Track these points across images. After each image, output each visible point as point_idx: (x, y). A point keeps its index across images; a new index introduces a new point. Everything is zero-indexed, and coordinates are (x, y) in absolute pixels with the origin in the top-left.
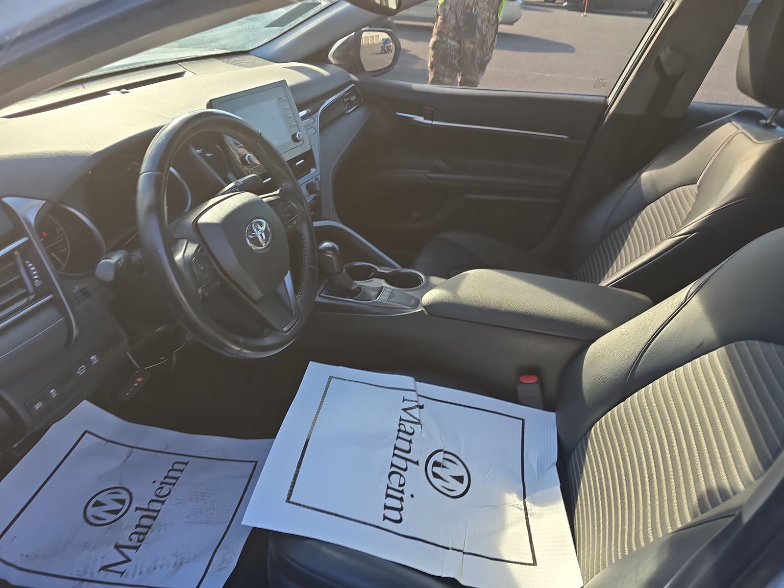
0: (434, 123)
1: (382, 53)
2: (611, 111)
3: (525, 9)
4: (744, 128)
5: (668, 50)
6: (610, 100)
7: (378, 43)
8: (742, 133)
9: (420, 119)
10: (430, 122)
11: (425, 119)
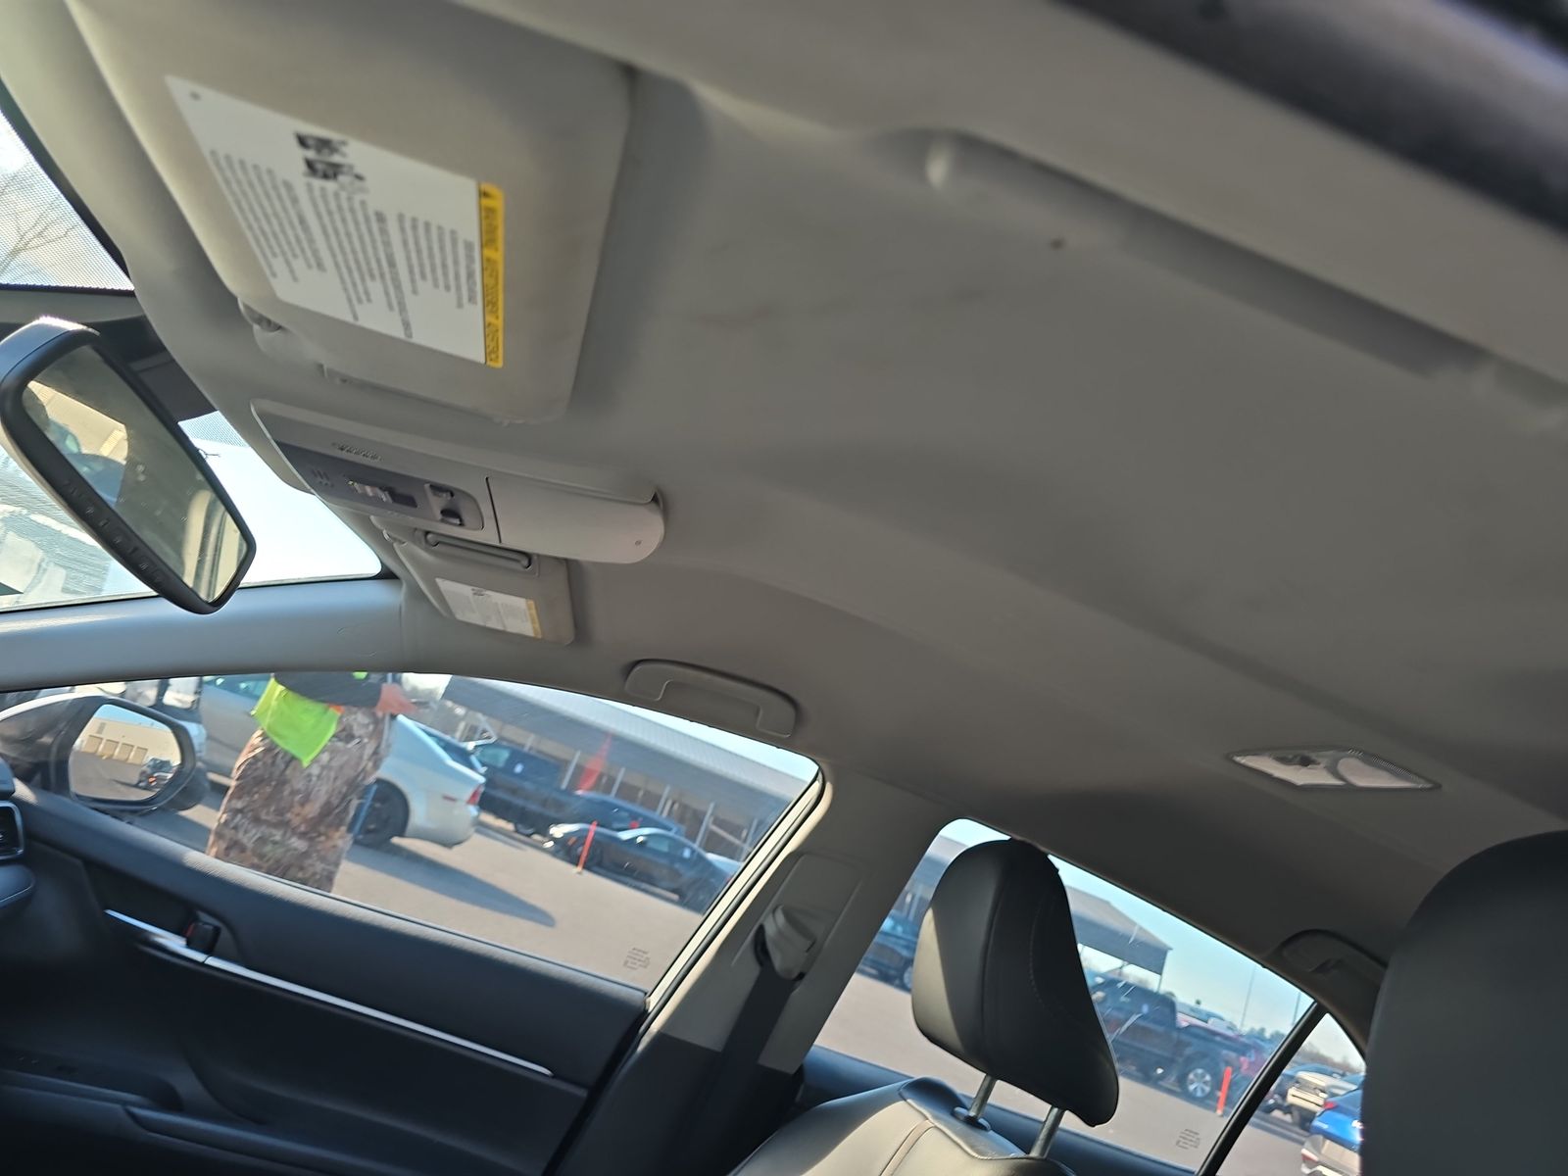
0: (212, 961)
1: (136, 786)
2: (656, 1026)
3: (477, 831)
4: (936, 1118)
5: (780, 918)
6: (653, 1002)
7: (138, 762)
8: (936, 1127)
9: (175, 943)
10: (199, 957)
11: (189, 945)
